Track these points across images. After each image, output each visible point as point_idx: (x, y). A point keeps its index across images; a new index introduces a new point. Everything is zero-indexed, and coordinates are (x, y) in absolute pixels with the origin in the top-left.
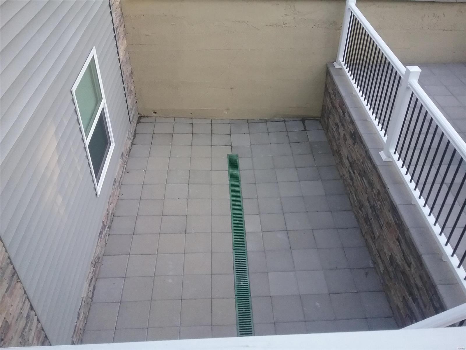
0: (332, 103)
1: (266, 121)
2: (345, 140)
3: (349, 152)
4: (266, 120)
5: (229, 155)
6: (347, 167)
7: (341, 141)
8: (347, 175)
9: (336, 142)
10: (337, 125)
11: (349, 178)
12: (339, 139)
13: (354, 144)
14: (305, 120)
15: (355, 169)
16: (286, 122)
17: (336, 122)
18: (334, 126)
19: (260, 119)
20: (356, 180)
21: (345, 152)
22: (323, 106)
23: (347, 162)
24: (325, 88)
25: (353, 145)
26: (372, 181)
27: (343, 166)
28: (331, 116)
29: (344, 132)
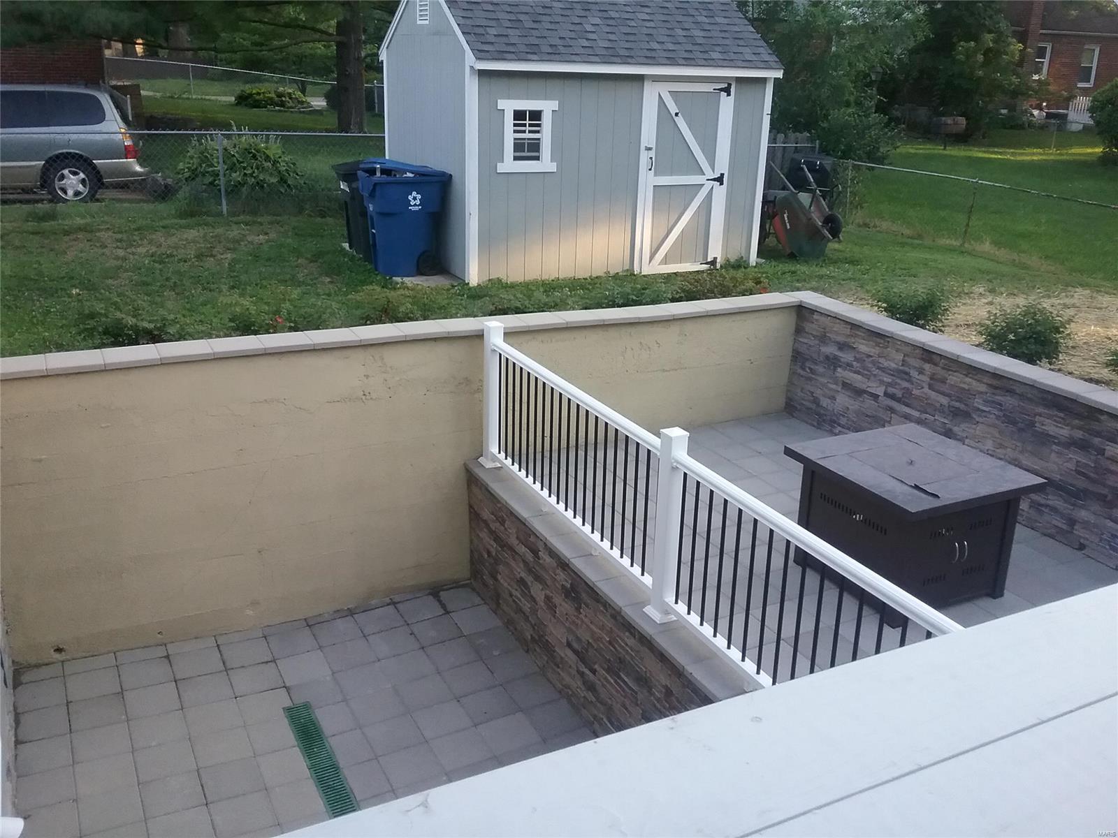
0: (497, 539)
1: (351, 613)
2: (552, 607)
3: (570, 630)
4: (350, 611)
5: (288, 710)
6: (570, 667)
7: (544, 614)
8: (576, 684)
9: (527, 619)
10: (522, 582)
11: (583, 689)
12: (534, 611)
13: (578, 609)
14: (439, 592)
15: (595, 663)
16: (398, 605)
17: (518, 576)
18: (515, 587)
19: (335, 612)
20: (603, 686)
21: (557, 633)
22: (471, 551)
23: (569, 653)
24: (470, 512)
25: (576, 614)
26: (646, 672)
27: (560, 666)
28: (501, 568)
29: (543, 592)
